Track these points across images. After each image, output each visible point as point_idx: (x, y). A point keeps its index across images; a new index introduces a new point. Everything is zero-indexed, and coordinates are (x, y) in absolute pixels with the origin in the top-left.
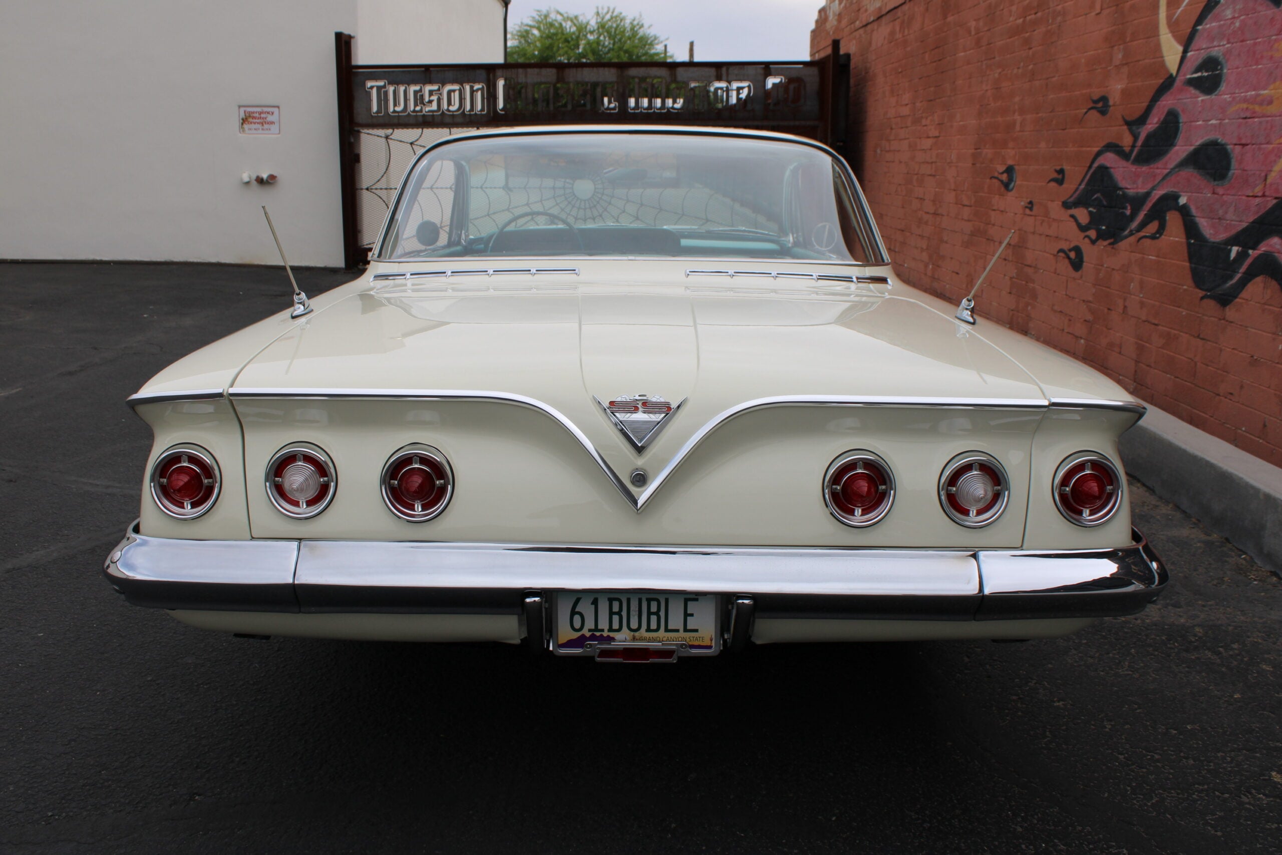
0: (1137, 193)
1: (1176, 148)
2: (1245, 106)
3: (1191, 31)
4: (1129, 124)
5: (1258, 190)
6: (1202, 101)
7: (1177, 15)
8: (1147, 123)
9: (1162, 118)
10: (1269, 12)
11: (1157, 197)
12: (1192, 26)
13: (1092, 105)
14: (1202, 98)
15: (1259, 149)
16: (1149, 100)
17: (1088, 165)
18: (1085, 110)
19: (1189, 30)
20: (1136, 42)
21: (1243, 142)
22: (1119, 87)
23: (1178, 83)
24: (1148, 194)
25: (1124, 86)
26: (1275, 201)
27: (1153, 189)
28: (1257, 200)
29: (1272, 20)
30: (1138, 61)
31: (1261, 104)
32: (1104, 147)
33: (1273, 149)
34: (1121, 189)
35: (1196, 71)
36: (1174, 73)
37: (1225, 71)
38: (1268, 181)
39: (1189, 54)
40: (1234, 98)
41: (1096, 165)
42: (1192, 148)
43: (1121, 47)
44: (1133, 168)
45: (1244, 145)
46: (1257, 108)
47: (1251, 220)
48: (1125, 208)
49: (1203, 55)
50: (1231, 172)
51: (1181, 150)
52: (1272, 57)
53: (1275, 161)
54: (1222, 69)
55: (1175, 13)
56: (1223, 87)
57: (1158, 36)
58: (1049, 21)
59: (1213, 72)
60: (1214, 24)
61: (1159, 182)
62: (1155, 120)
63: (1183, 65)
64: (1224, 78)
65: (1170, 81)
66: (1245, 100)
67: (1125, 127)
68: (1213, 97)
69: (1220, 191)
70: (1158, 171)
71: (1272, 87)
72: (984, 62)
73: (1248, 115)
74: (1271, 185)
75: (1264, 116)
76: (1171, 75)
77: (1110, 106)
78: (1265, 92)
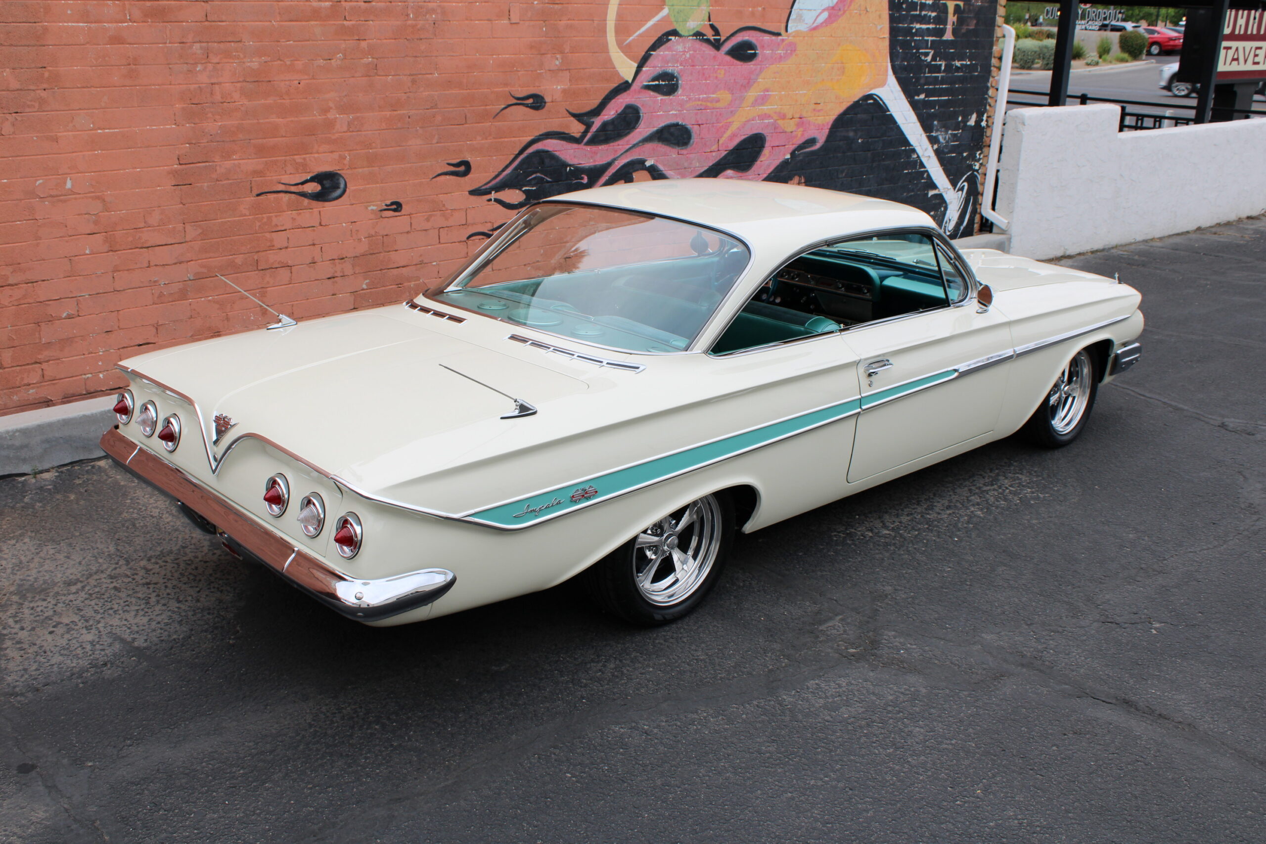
0: (595, 166)
1: (638, 130)
2: (700, 103)
3: (645, 55)
4: (578, 117)
5: (714, 148)
6: (661, 100)
7: (628, 41)
8: (602, 114)
9: (619, 111)
10: (711, 53)
11: (622, 164)
12: (645, 50)
13: (515, 101)
14: (659, 98)
15: (713, 126)
16: (602, 98)
17: (517, 152)
18: (503, 106)
19: (644, 53)
20: (577, 54)
21: (700, 123)
22: (559, 87)
23: (636, 86)
24: (609, 165)
25: (566, 87)
26: (726, 152)
27: (615, 159)
28: (714, 154)
29: (715, 57)
30: (583, 69)
31: (711, 102)
32: (540, 135)
33: (722, 126)
34: (570, 166)
35: (653, 80)
36: (630, 81)
37: (680, 82)
38: (721, 142)
39: (644, 69)
40: (690, 99)
41: (531, 150)
42: (655, 129)
43: (558, 56)
44: (588, 148)
45: (699, 125)
46: (709, 104)
47: (711, 164)
48: (582, 178)
49: (658, 71)
50: (692, 141)
51: (643, 130)
52: (716, 77)
53: (724, 132)
54: (677, 80)
55: (626, 40)
56: (680, 91)
57: (608, 52)
58: (408, 15)
59: (669, 81)
60: (667, 53)
61: (622, 154)
62: (613, 112)
63: (638, 77)
64: (679, 86)
65: (624, 87)
66: (699, 100)
67: (572, 119)
68: (671, 97)
69: (684, 152)
70: (620, 147)
71: (718, 93)
72: (198, 45)
73: (703, 108)
74: (722, 144)
75: (714, 108)
76: (627, 82)
77: (545, 103)
78: (714, 96)
